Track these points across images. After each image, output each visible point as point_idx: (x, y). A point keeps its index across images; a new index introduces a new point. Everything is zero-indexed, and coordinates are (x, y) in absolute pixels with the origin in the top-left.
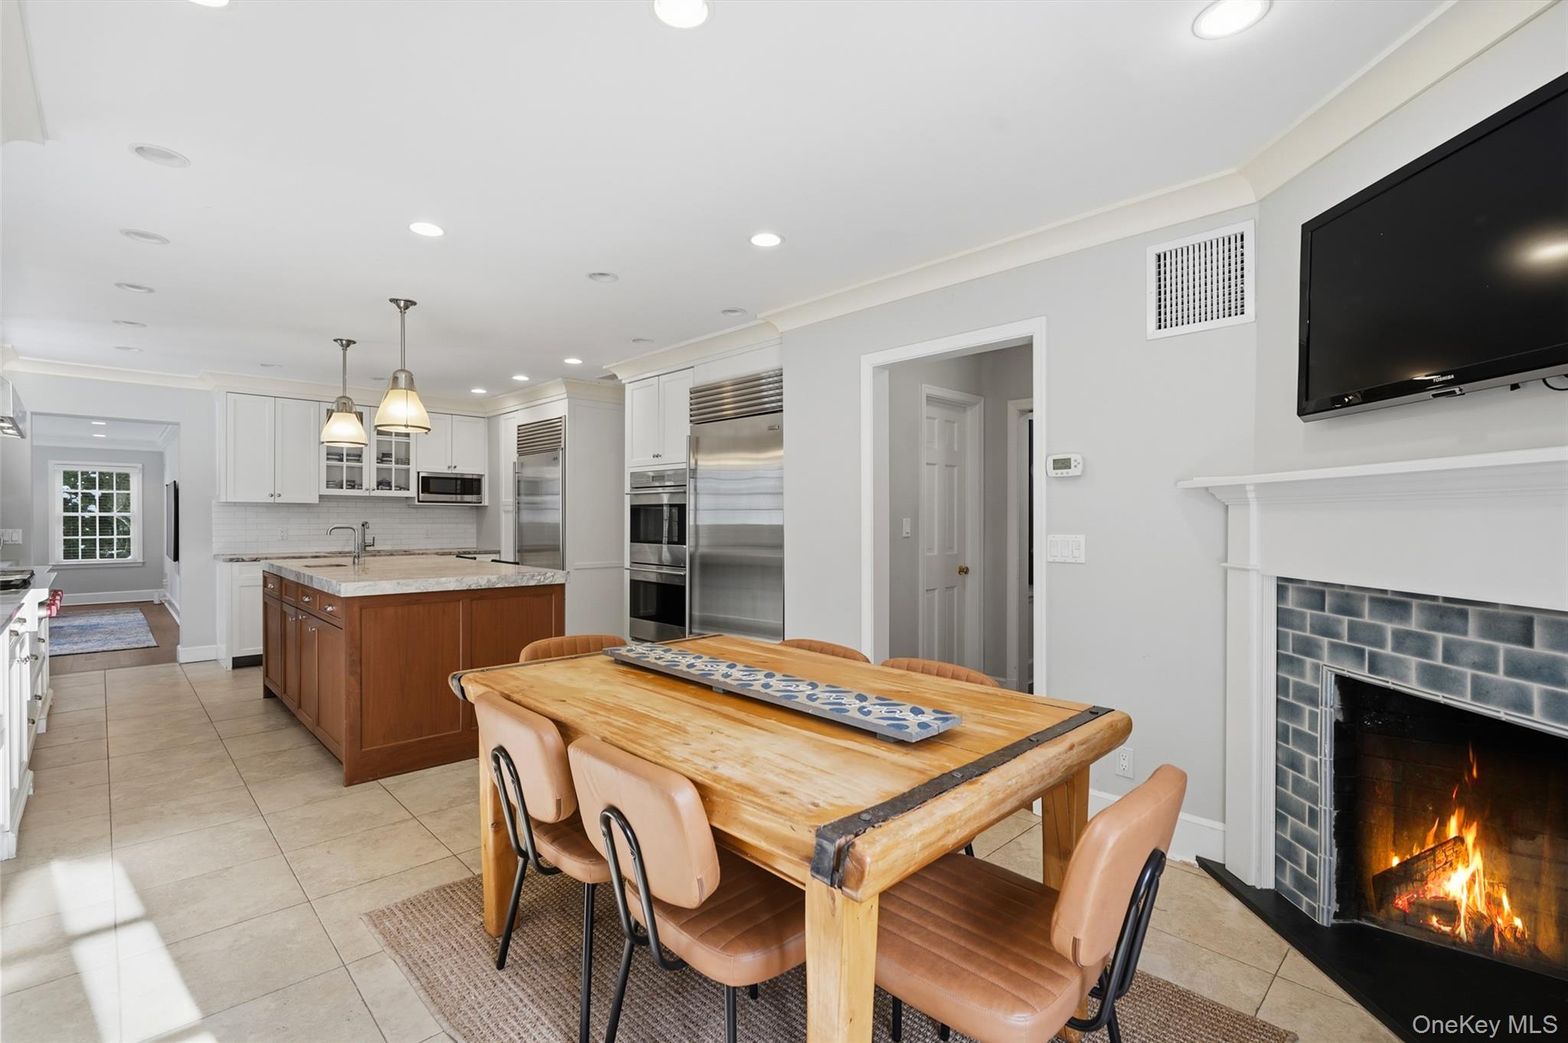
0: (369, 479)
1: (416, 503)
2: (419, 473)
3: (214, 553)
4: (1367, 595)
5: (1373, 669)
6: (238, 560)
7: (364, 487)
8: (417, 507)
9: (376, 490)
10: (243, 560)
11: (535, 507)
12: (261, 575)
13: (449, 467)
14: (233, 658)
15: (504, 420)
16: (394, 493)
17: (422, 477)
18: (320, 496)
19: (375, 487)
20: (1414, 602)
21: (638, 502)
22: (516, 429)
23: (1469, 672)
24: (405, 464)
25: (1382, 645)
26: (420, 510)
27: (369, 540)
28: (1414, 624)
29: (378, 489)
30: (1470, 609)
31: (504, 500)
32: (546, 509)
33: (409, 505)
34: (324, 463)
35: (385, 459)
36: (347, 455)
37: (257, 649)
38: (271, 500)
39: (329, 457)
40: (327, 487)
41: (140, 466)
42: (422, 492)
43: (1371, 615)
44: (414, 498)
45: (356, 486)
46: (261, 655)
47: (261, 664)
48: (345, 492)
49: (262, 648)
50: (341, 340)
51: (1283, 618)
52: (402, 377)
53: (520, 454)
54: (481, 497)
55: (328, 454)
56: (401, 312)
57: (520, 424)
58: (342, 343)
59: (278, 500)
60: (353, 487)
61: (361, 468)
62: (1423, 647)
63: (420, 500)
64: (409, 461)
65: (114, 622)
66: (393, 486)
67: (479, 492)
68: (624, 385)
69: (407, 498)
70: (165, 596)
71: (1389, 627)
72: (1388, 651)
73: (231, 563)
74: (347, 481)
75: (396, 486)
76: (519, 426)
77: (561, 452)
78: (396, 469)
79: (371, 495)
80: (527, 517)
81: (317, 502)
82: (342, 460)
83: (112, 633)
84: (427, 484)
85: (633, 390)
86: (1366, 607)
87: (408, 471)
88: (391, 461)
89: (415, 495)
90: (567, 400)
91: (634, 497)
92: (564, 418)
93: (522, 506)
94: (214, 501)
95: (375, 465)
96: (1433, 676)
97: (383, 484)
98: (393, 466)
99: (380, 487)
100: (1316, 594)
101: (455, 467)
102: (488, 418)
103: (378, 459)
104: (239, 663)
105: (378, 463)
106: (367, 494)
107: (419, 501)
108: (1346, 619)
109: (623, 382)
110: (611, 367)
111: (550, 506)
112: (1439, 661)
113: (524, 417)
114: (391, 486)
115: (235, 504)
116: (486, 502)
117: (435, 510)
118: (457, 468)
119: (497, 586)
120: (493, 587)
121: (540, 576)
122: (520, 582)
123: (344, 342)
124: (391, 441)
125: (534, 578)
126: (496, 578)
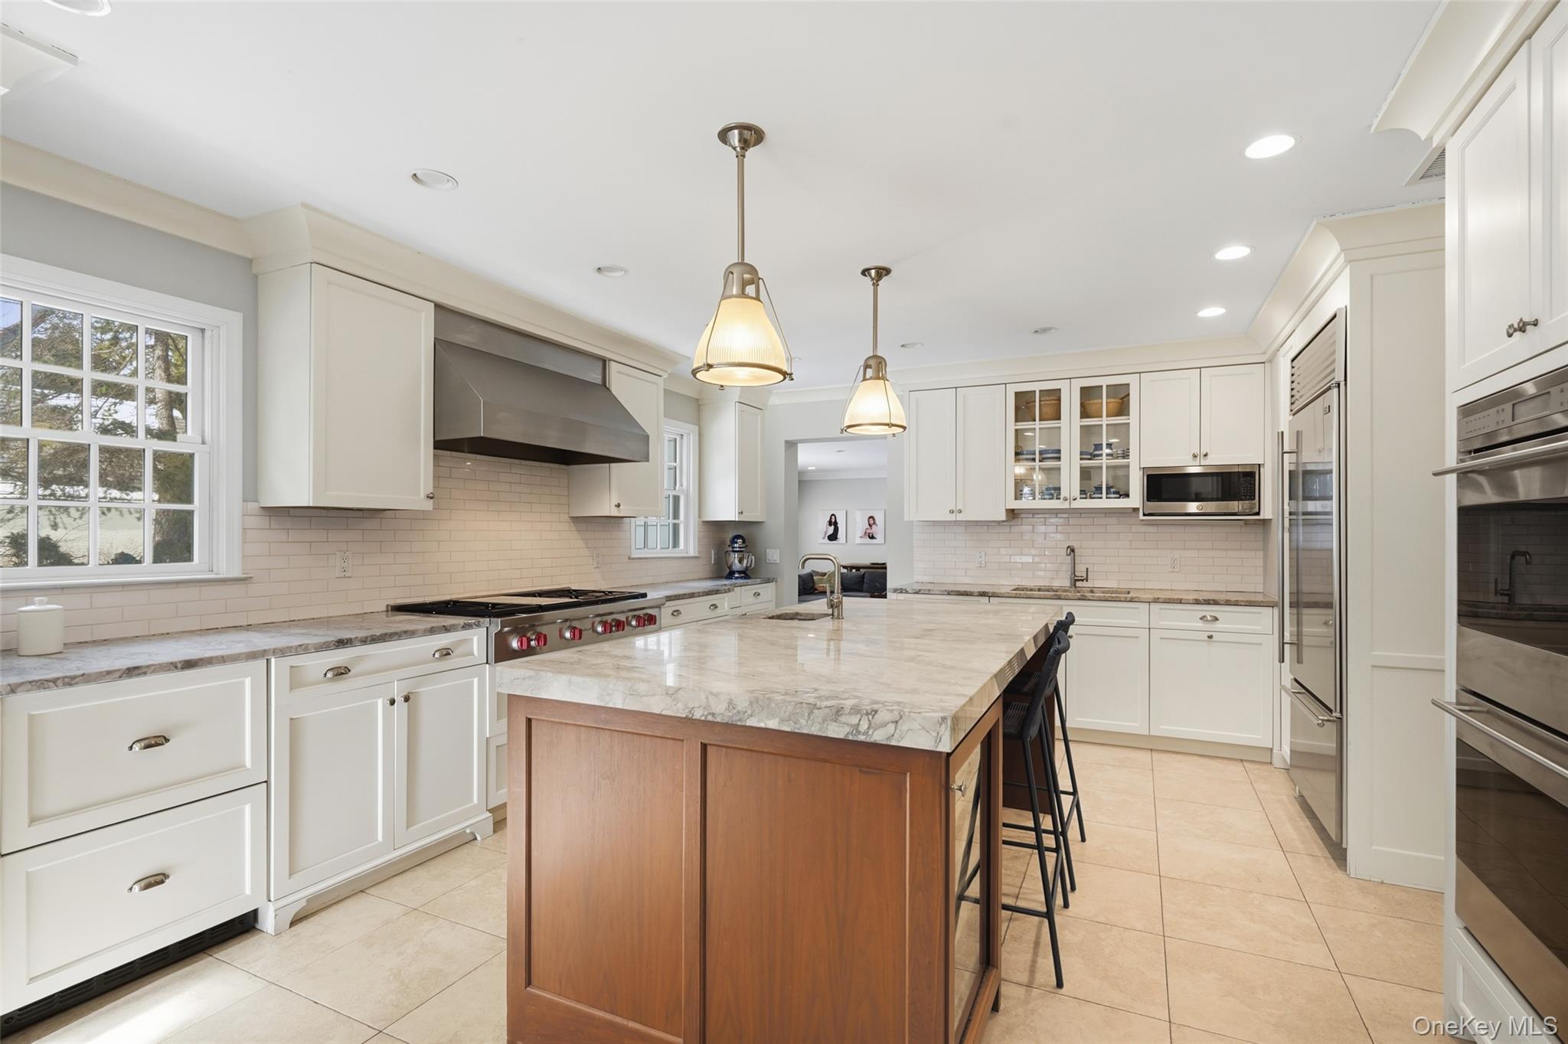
0: (1070, 481)
1: (1141, 517)
2: (1143, 469)
3: (916, 580)
7: (1063, 495)
9: (1079, 499)
13: (1194, 456)
15: (1283, 355)
16: (1105, 503)
17: (1151, 475)
18: (1007, 510)
19: (1079, 495)
22: (1290, 367)
24: (1122, 457)
27: (1080, 571)
29: (1082, 497)
34: (1012, 465)
36: (1044, 452)
38: (952, 517)
40: (1016, 497)
42: (1148, 500)
44: (1136, 508)
50: (870, 269)
53: (1293, 414)
54: (1259, 505)
55: (1018, 453)
57: (1293, 354)
58: (870, 274)
59: (960, 517)
61: (1058, 470)
63: (1148, 511)
66: (1104, 491)
75: (1108, 492)
76: (1293, 359)
77: (1335, 391)
78: (1108, 467)
79: (1073, 507)
81: (1006, 518)
82: (1033, 460)
84: (1160, 485)
87: (1127, 466)
89: (1138, 504)
90: (1348, 268)
95: (1077, 463)
97: (1088, 489)
98: (1105, 461)
99: (1085, 494)
101: (1206, 455)
103: (1082, 454)
105: (1082, 459)
106: (1066, 505)
107: (1144, 515)
113: (1300, 340)
114: (1101, 492)
116: (1266, 513)
117: (1186, 527)
118: (1208, 456)
119: (749, 723)
120: (739, 723)
121: (859, 716)
122: (803, 722)
123: (873, 272)
124: (1101, 425)
125: (843, 719)
126: (748, 703)
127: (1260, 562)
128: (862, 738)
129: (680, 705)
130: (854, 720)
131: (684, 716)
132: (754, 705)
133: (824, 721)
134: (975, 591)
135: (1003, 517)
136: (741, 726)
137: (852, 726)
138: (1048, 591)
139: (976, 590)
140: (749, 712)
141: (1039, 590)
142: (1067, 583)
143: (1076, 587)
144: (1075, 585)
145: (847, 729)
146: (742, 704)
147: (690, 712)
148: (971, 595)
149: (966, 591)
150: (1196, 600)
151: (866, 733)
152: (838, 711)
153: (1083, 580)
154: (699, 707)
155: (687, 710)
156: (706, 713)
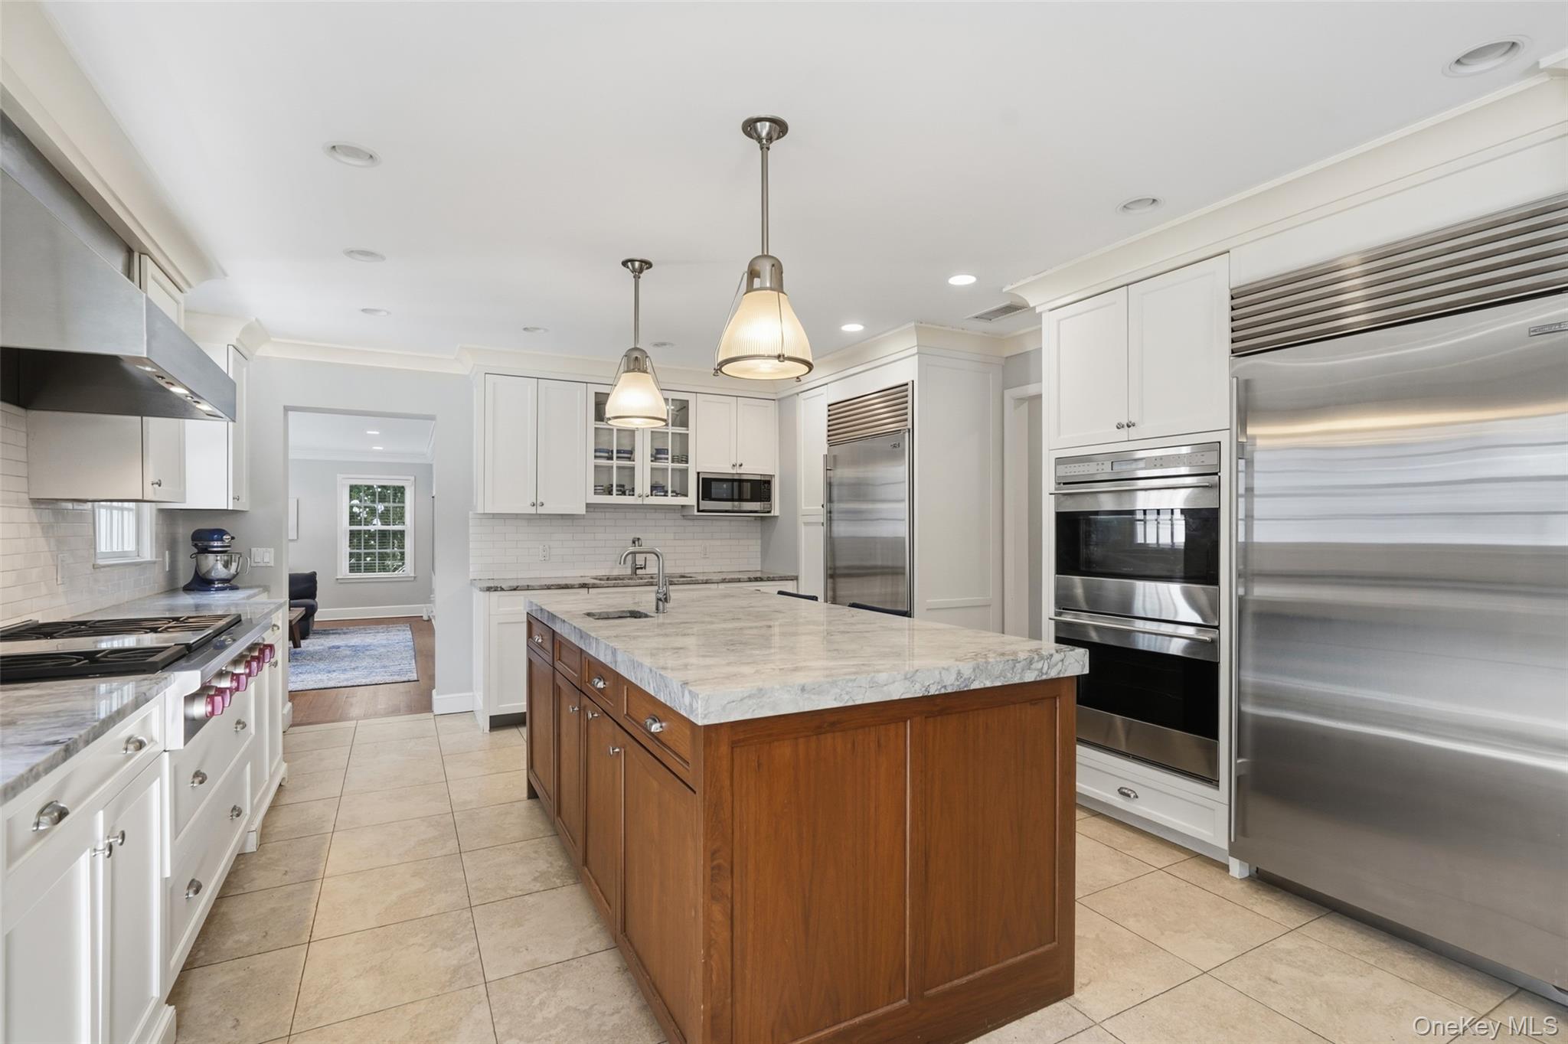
0: (643, 482)
1: (696, 513)
2: (698, 473)
3: (471, 577)
6: (496, 589)
7: (637, 492)
8: (695, 518)
9: (650, 497)
10: (502, 589)
11: (856, 516)
12: (525, 619)
13: (734, 465)
14: (491, 717)
15: (804, 399)
16: (670, 500)
17: (703, 479)
18: (587, 504)
19: (649, 493)
21: (1071, 506)
22: (826, 408)
24: (682, 461)
26: (696, 523)
27: (640, 560)
29: (652, 495)
31: (803, 508)
32: (878, 519)
33: (684, 516)
34: (592, 462)
35: (659, 456)
36: (618, 452)
37: (520, 706)
38: (533, 511)
39: (598, 454)
40: (595, 493)
41: (413, 478)
42: (703, 499)
44: (694, 506)
45: (627, 492)
46: (525, 713)
47: (523, 723)
48: (615, 499)
49: (525, 703)
50: (632, 261)
52: (766, 268)
53: (831, 444)
54: (771, 505)
55: (596, 451)
56: (762, 148)
57: (831, 402)
58: (633, 266)
59: (541, 510)
60: (624, 493)
61: (633, 469)
63: (701, 508)
64: (687, 459)
65: (384, 642)
66: (670, 492)
67: (767, 497)
68: (1040, 314)
69: (682, 506)
70: (432, 612)
73: (488, 592)
74: (617, 486)
75: (672, 492)
76: (829, 406)
77: (907, 434)
78: (672, 469)
79: (645, 503)
80: (841, 529)
81: (584, 513)
82: (610, 458)
83: (379, 657)
84: (708, 487)
85: (1059, 321)
87: (686, 470)
88: (667, 459)
89: (695, 503)
90: (917, 356)
91: (1062, 499)
92: (910, 385)
93: (835, 516)
94: (470, 513)
95: (648, 464)
97: (657, 488)
98: (670, 465)
99: (654, 492)
101: (741, 465)
102: (779, 400)
103: (652, 456)
104: (499, 723)
105: (652, 461)
106: (639, 501)
107: (699, 511)
109: (1038, 310)
110: (1013, 289)
111: (884, 515)
113: (838, 392)
114: (667, 492)
115: (495, 516)
116: (776, 512)
117: (714, 522)
118: (743, 467)
119: (973, 687)
120: (965, 689)
121: (1042, 661)
122: (1009, 675)
123: (637, 264)
124: (668, 433)
125: (1033, 666)
126: (972, 670)
127: (758, 548)
128: (1044, 677)
129: (918, 686)
130: (1039, 665)
131: (921, 695)
132: (977, 670)
133: (1023, 670)
134: (575, 583)
135: (582, 511)
136: (968, 691)
137: (1038, 670)
138: (616, 580)
139: (577, 582)
140: (973, 678)
141: (608, 579)
142: (629, 572)
143: (636, 575)
144: (636, 573)
145: (1036, 673)
146: (967, 669)
147: (926, 691)
148: (571, 588)
149: (566, 585)
150: (749, 578)
151: (1046, 673)
152: (1031, 661)
153: (641, 568)
154: (933, 684)
155: (924, 689)
156: (939, 687)
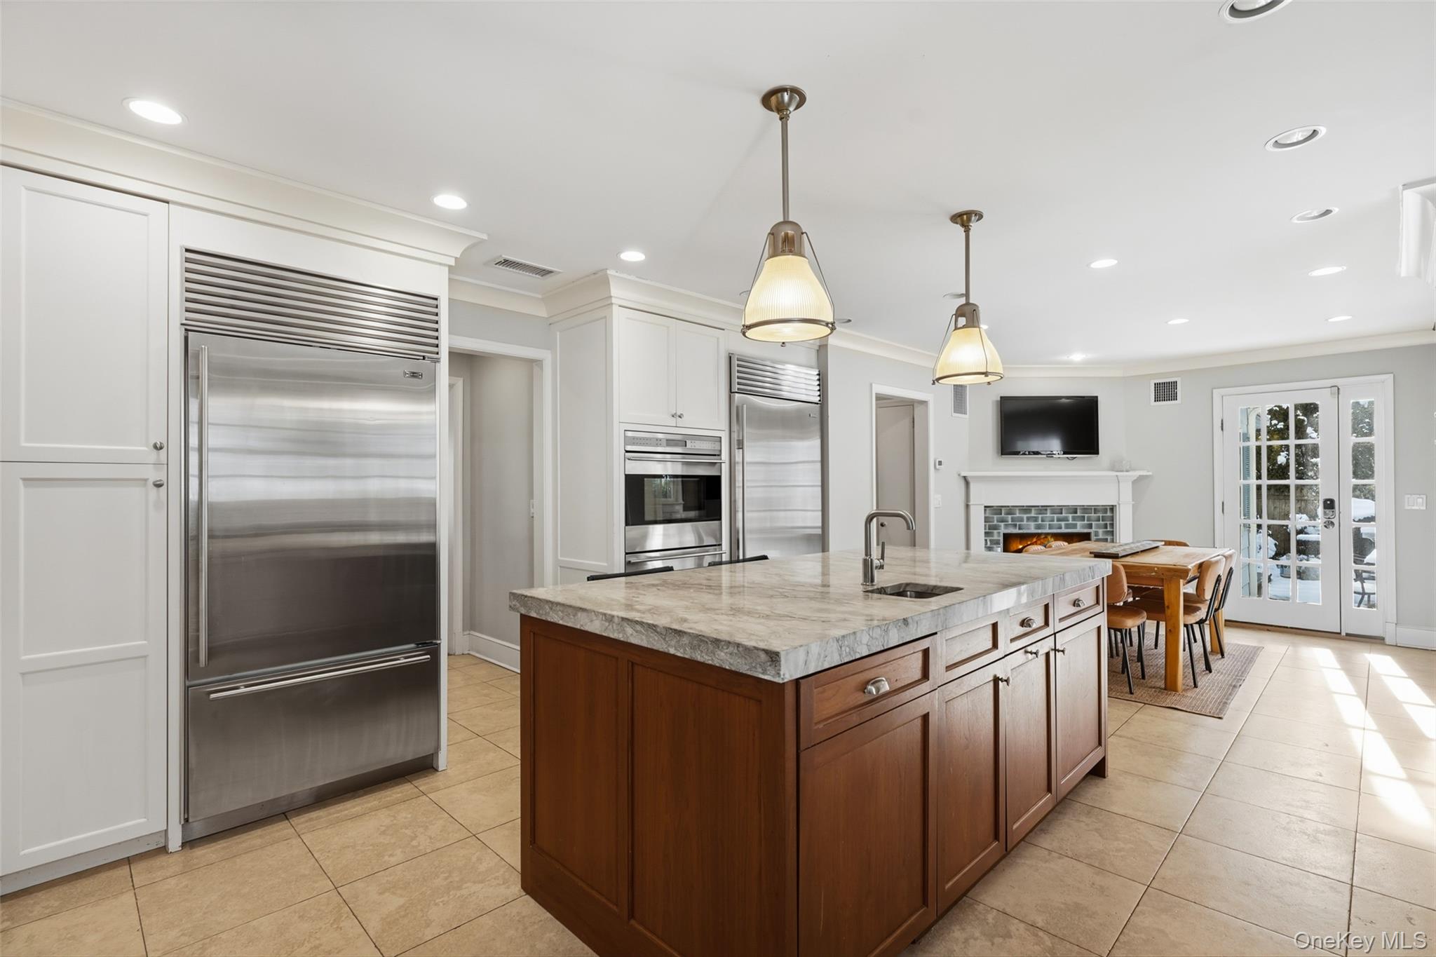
4: (1017, 508)
5: (1020, 529)
20: (1033, 509)
23: (1048, 523)
25: (1023, 521)
28: (1033, 514)
30: (1048, 508)
43: (1019, 514)
51: (986, 519)
62: (1036, 519)
71: (1025, 516)
72: (1025, 522)
86: (1017, 511)
96: (1038, 527)
100: (998, 510)
108: (1010, 516)
112: (1040, 522)
